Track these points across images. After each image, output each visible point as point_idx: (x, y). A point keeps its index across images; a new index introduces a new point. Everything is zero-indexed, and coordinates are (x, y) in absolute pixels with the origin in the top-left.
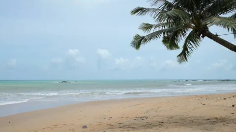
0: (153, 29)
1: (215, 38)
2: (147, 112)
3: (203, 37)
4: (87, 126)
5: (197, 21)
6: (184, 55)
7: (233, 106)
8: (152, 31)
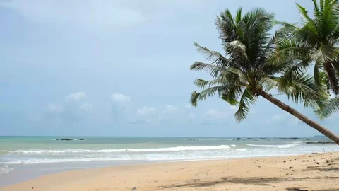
0: (208, 85)
1: (269, 97)
2: (197, 175)
3: (257, 95)
4: (137, 187)
5: (252, 80)
6: (241, 112)
7: (290, 168)
8: (207, 87)
